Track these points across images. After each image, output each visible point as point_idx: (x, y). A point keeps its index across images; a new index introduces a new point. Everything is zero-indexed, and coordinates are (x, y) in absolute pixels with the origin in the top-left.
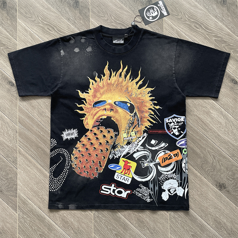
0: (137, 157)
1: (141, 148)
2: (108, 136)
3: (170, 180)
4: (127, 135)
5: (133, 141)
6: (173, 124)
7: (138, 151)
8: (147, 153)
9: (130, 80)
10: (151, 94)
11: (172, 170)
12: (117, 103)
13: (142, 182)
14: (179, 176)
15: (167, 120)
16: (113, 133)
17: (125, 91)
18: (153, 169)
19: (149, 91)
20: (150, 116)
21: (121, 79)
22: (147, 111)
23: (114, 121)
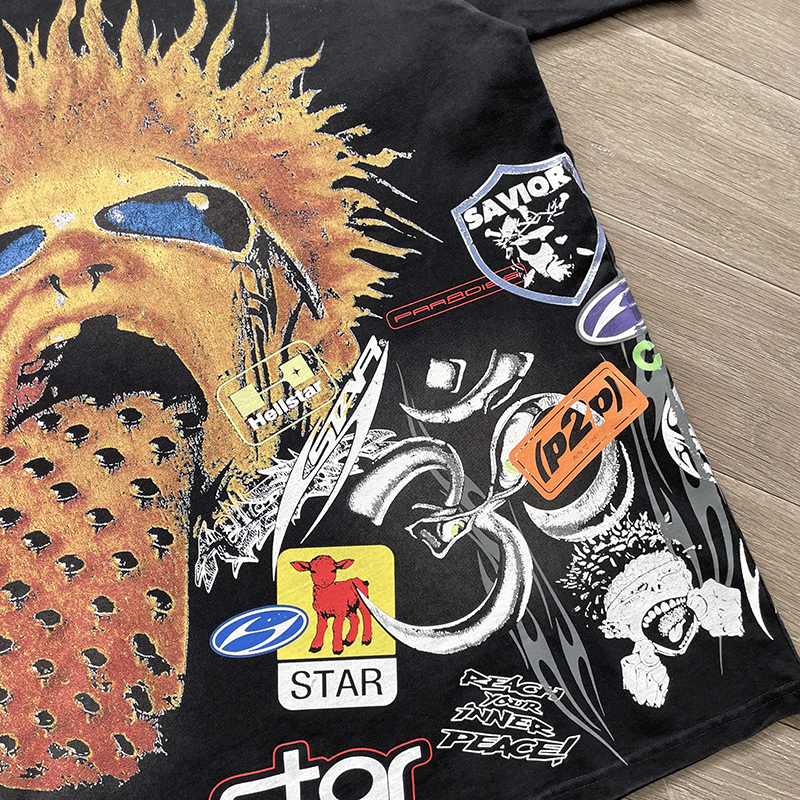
0: (377, 506)
1: (380, 441)
2: (137, 446)
3: (636, 567)
4: (264, 392)
5: (314, 415)
6: (510, 224)
7: (368, 466)
8: (432, 455)
9: (154, 51)
10: (312, 93)
11: (617, 498)
12: (118, 216)
13: (472, 650)
14: (672, 517)
15: (468, 217)
16: (161, 418)
17: (144, 125)
18: (505, 540)
19: (297, 81)
20: (359, 222)
21: (88, 64)
22: (331, 205)
23: (144, 333)
